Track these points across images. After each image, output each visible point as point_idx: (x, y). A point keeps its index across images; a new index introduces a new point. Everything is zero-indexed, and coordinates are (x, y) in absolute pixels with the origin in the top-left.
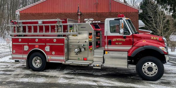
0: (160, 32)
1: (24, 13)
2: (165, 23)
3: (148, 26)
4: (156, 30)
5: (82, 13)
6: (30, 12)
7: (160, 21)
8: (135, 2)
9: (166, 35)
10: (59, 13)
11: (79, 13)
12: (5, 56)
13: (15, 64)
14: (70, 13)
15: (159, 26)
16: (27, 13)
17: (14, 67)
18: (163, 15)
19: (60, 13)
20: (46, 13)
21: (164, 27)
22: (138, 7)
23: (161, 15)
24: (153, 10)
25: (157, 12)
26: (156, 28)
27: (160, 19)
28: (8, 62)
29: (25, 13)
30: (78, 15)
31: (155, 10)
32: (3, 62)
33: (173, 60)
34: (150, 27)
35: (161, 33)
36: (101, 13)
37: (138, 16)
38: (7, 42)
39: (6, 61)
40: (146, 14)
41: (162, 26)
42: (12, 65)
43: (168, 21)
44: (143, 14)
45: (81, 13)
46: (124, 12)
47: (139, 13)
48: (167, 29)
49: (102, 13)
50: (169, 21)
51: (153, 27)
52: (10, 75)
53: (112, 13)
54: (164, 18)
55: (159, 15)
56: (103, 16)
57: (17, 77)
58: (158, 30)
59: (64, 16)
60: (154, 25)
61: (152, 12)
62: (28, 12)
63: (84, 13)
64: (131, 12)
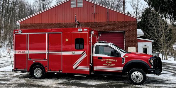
0: (162, 41)
1: (24, 24)
2: (167, 32)
3: (150, 35)
4: (158, 39)
6: (30, 23)
7: (162, 31)
8: (138, 12)
9: (169, 44)
10: (57, 23)
11: (77, 23)
12: (7, 66)
13: (14, 73)
14: (68, 23)
15: (161, 35)
17: (11, 76)
18: (165, 24)
19: (59, 23)
20: (45, 24)
21: (166, 37)
22: (140, 16)
23: (162, 24)
24: (155, 19)
25: (159, 22)
26: (157, 37)
27: (162, 28)
28: (8, 71)
31: (157, 19)
32: (4, 71)
33: (174, 69)
34: (152, 36)
35: (163, 43)
36: (99, 22)
37: (136, 25)
38: (8, 52)
39: (6, 70)
40: (148, 23)
41: (164, 35)
42: (11, 74)
43: (170, 30)
45: (79, 22)
46: (123, 22)
48: (169, 38)
50: (172, 30)
51: (155, 36)
52: (5, 84)
53: (110, 22)
54: (166, 27)
55: (161, 24)
56: (101, 26)
57: (10, 87)
58: (160, 39)
60: (156, 34)
61: (154, 21)
62: (28, 23)
63: (82, 23)
64: (129, 21)
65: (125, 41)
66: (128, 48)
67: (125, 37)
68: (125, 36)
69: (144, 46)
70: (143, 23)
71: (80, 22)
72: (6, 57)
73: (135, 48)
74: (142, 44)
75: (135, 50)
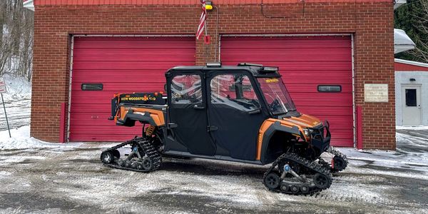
1: (48, 6)
5: (217, 5)
6: (63, 3)
10: (147, 6)
14: (179, 6)
16: (56, 6)
19: (152, 6)
29: (51, 6)
30: (203, 10)
36: (275, 4)
37: (391, 14)
40: (420, 15)
44: (410, 17)
45: (212, 5)
46: (349, 3)
47: (395, 7)
49: (279, 4)
53: (310, 4)
56: (280, 15)
59: (161, 14)
62: (59, 4)
63: (222, 5)
64: (368, 3)
65: (355, 64)
66: (366, 85)
67: (355, 53)
68: (355, 48)
69: (409, 82)
70: (405, 14)
71: (215, 2)
72: (11, 105)
73: (385, 87)
74: (402, 75)
75: (386, 93)
